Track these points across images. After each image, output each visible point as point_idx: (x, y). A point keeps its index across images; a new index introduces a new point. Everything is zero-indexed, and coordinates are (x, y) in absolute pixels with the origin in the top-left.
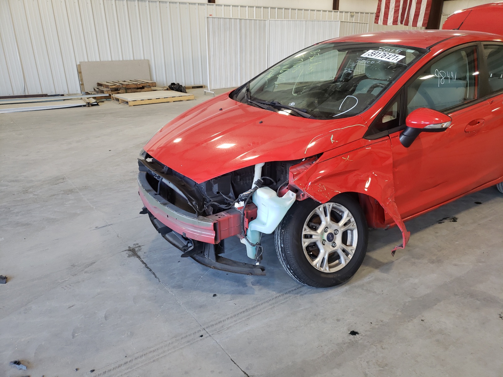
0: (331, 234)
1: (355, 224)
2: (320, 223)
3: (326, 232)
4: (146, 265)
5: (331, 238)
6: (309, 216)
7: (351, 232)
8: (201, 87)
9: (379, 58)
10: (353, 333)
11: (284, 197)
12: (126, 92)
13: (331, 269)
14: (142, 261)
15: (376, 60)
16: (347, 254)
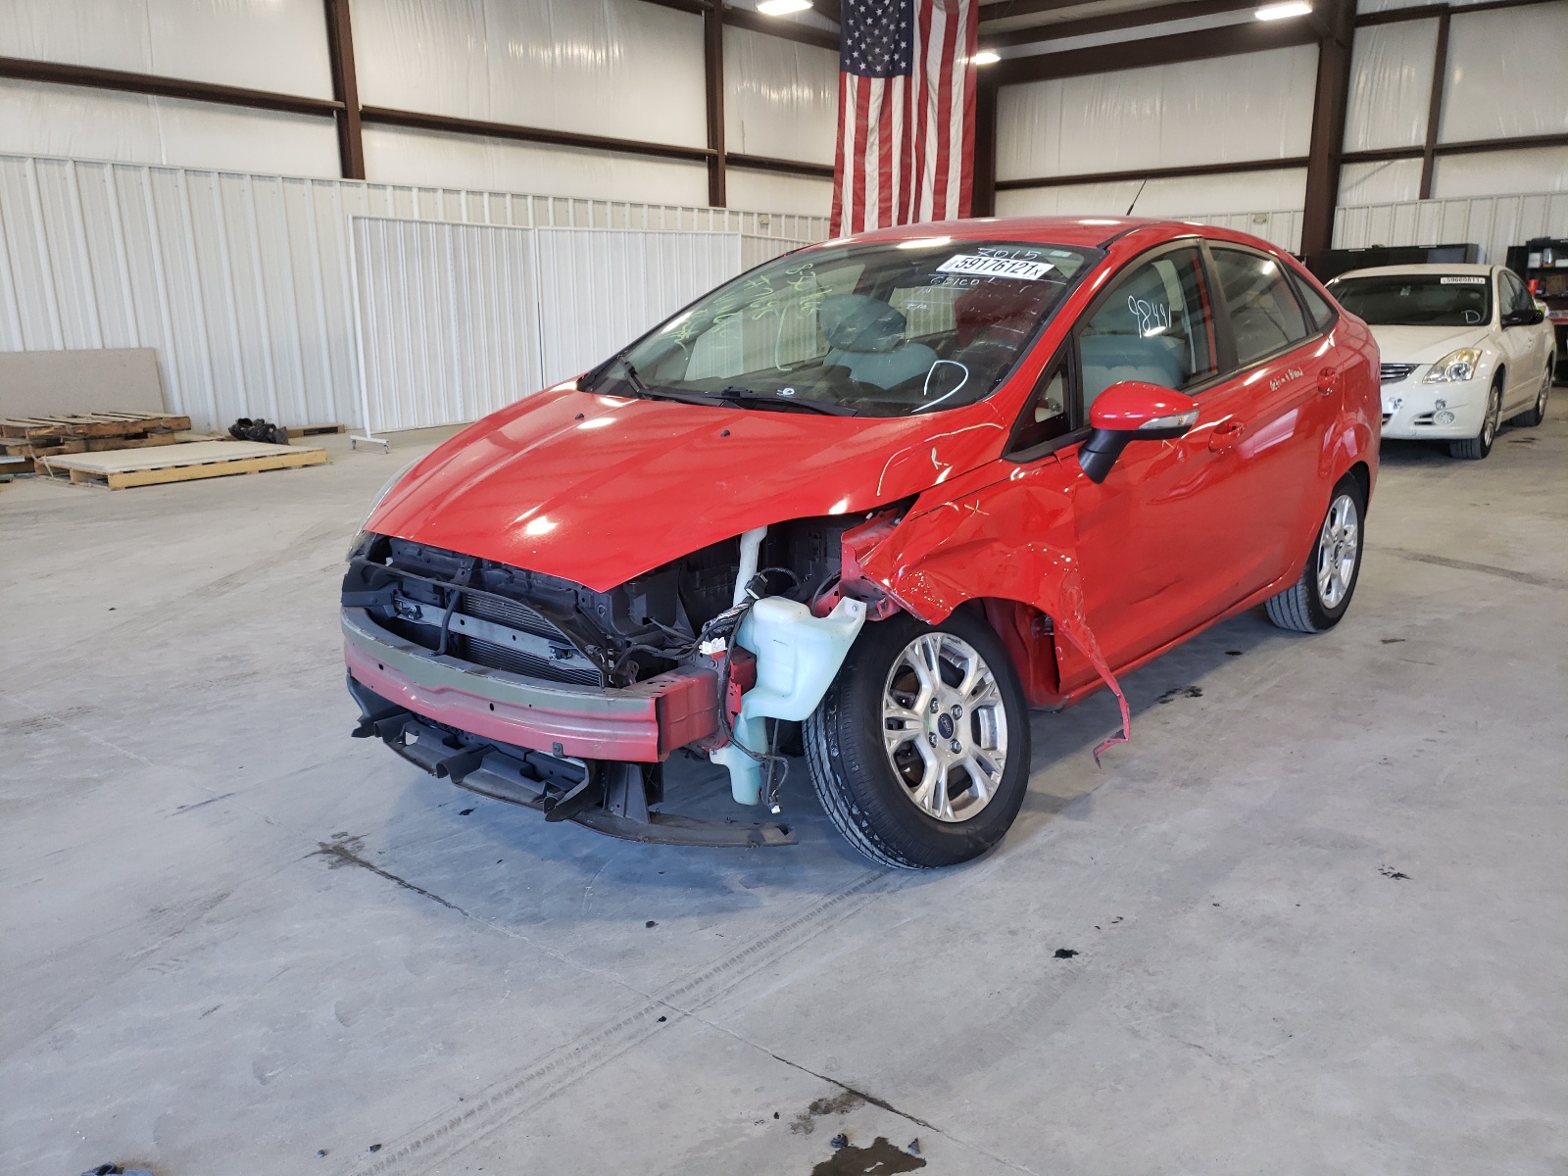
0: (945, 716)
1: (997, 690)
2: (916, 688)
3: (935, 712)
4: (401, 882)
5: (947, 727)
6: (892, 669)
7: (988, 713)
8: (333, 430)
9: (989, 272)
10: (1064, 954)
11: (832, 615)
12: (88, 450)
13: (957, 813)
14: (383, 873)
15: (983, 278)
16: (988, 771)
